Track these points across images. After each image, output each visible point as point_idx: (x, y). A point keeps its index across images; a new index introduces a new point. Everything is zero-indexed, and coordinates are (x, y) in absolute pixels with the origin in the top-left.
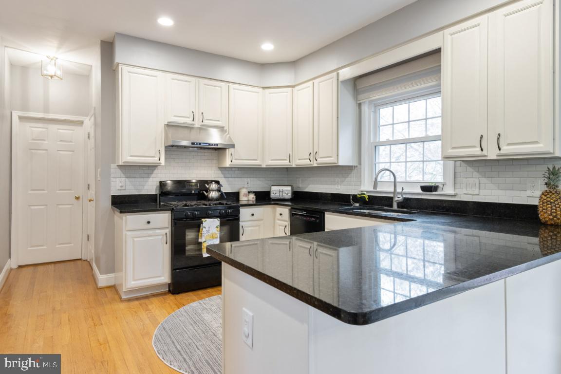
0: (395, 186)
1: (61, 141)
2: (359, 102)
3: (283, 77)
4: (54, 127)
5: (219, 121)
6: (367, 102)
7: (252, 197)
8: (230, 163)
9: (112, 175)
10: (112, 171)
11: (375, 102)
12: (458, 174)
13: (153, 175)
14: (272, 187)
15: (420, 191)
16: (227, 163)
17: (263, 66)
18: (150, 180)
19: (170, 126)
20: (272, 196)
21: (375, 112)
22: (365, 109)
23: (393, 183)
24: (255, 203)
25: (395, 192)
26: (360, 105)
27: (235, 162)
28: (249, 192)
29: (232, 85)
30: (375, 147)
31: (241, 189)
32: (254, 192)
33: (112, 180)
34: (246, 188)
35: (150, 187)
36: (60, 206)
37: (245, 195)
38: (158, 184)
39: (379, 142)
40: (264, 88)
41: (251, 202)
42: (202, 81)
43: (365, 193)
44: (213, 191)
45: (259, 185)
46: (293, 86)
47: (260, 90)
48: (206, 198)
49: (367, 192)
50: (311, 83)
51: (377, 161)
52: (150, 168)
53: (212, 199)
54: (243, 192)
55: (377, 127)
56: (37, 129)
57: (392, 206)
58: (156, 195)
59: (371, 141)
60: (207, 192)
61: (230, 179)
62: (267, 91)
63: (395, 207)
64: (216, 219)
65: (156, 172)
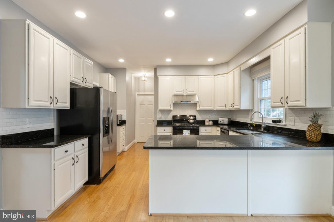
0: (263, 120)
1: (149, 101)
2: (253, 79)
3: (224, 70)
4: (147, 97)
5: (194, 92)
6: (257, 79)
7: (211, 123)
8: (199, 108)
9: (157, 113)
10: (157, 112)
11: (261, 78)
12: (287, 115)
13: (171, 113)
14: (220, 119)
15: (271, 122)
16: (198, 109)
17: (214, 66)
18: (170, 115)
19: (175, 95)
20: (219, 122)
21: (261, 83)
22: (256, 82)
23: (262, 118)
24: (212, 125)
25: (262, 123)
26: (253, 80)
27: (201, 108)
28: (210, 121)
29: (199, 76)
30: (260, 100)
31: (206, 119)
32: (212, 121)
33: (157, 115)
34: (208, 118)
35: (170, 118)
36: (149, 124)
37: (207, 122)
38: (172, 117)
39: (263, 98)
40: (215, 75)
41: (210, 125)
42: (187, 77)
43: (254, 122)
44: (191, 120)
45: (214, 117)
46: (227, 73)
47: (213, 77)
48: (189, 122)
49: (255, 122)
50: (232, 72)
51: (261, 107)
52: (169, 111)
53: (190, 123)
54: (207, 120)
55: (262, 90)
56: (142, 98)
57: (261, 129)
58: (172, 121)
59: (259, 98)
60: (189, 120)
61: (201, 115)
62: (216, 76)
63: (262, 129)
64: (188, 131)
65: (172, 112)
